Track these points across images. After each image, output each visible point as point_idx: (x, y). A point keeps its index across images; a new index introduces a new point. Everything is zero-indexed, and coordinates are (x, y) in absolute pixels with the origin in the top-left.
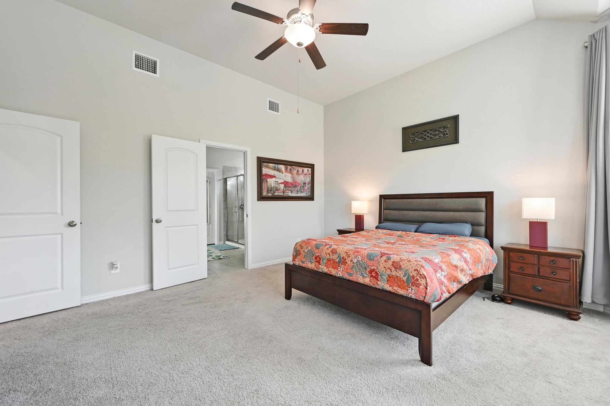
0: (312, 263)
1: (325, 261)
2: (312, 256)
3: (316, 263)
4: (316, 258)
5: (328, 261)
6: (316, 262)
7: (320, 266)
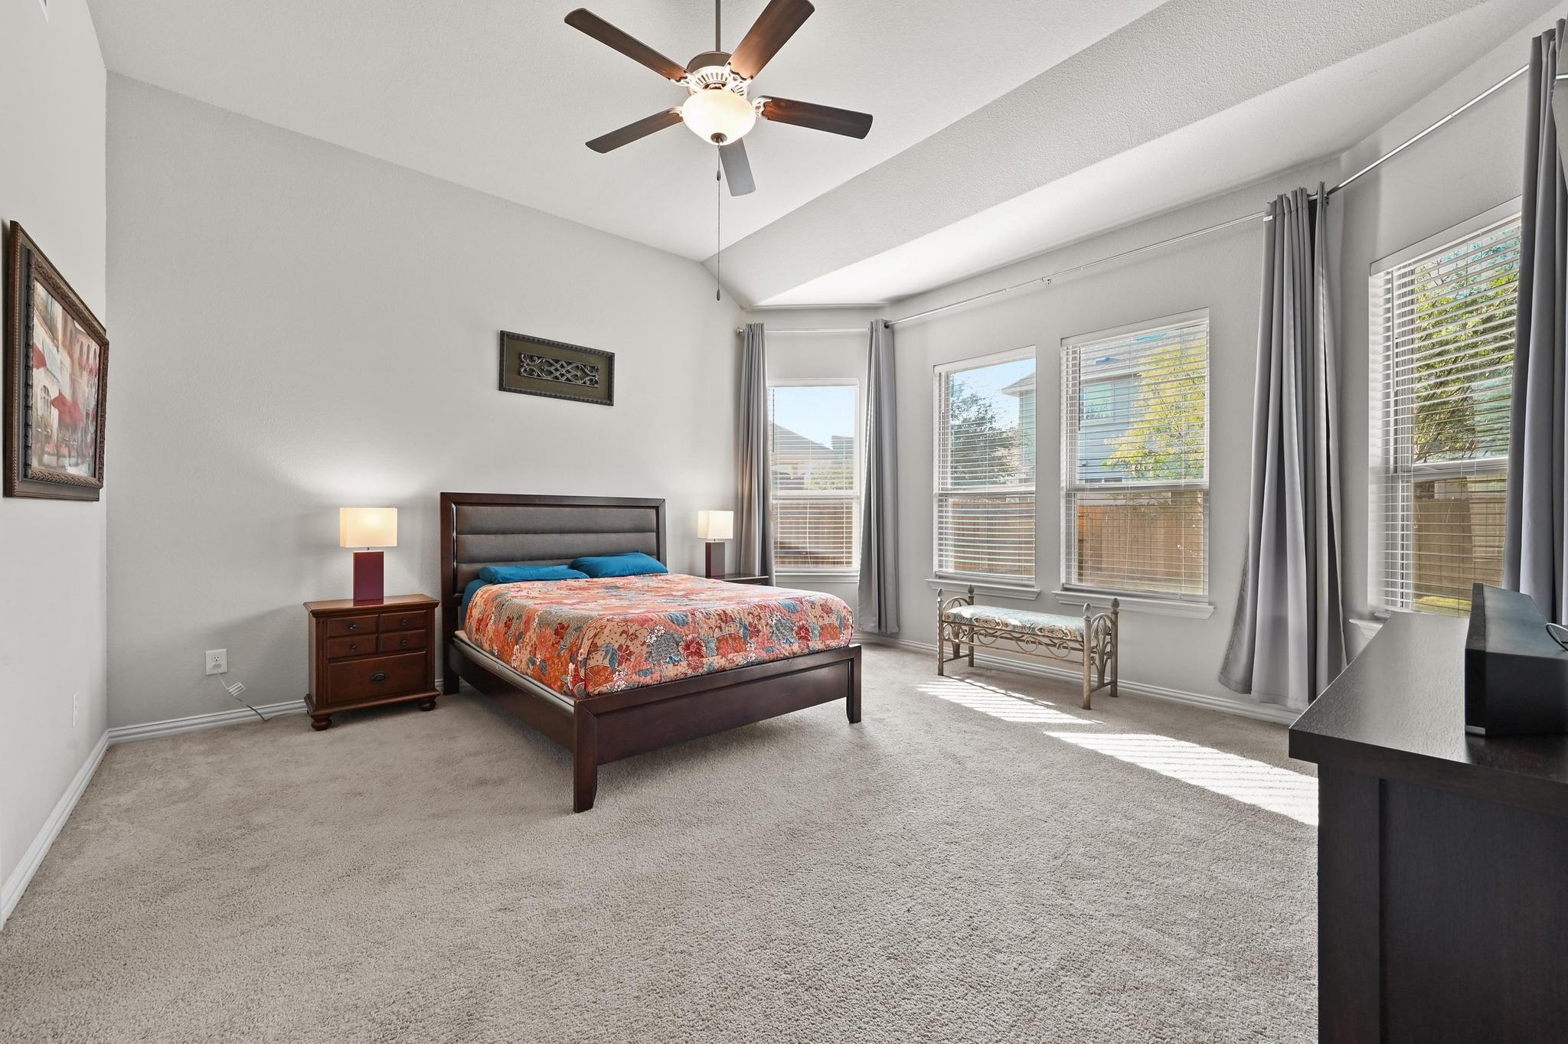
0: (675, 663)
1: (713, 645)
2: (675, 645)
3: (690, 658)
4: (687, 647)
5: (719, 643)
6: (688, 656)
7: (705, 660)
